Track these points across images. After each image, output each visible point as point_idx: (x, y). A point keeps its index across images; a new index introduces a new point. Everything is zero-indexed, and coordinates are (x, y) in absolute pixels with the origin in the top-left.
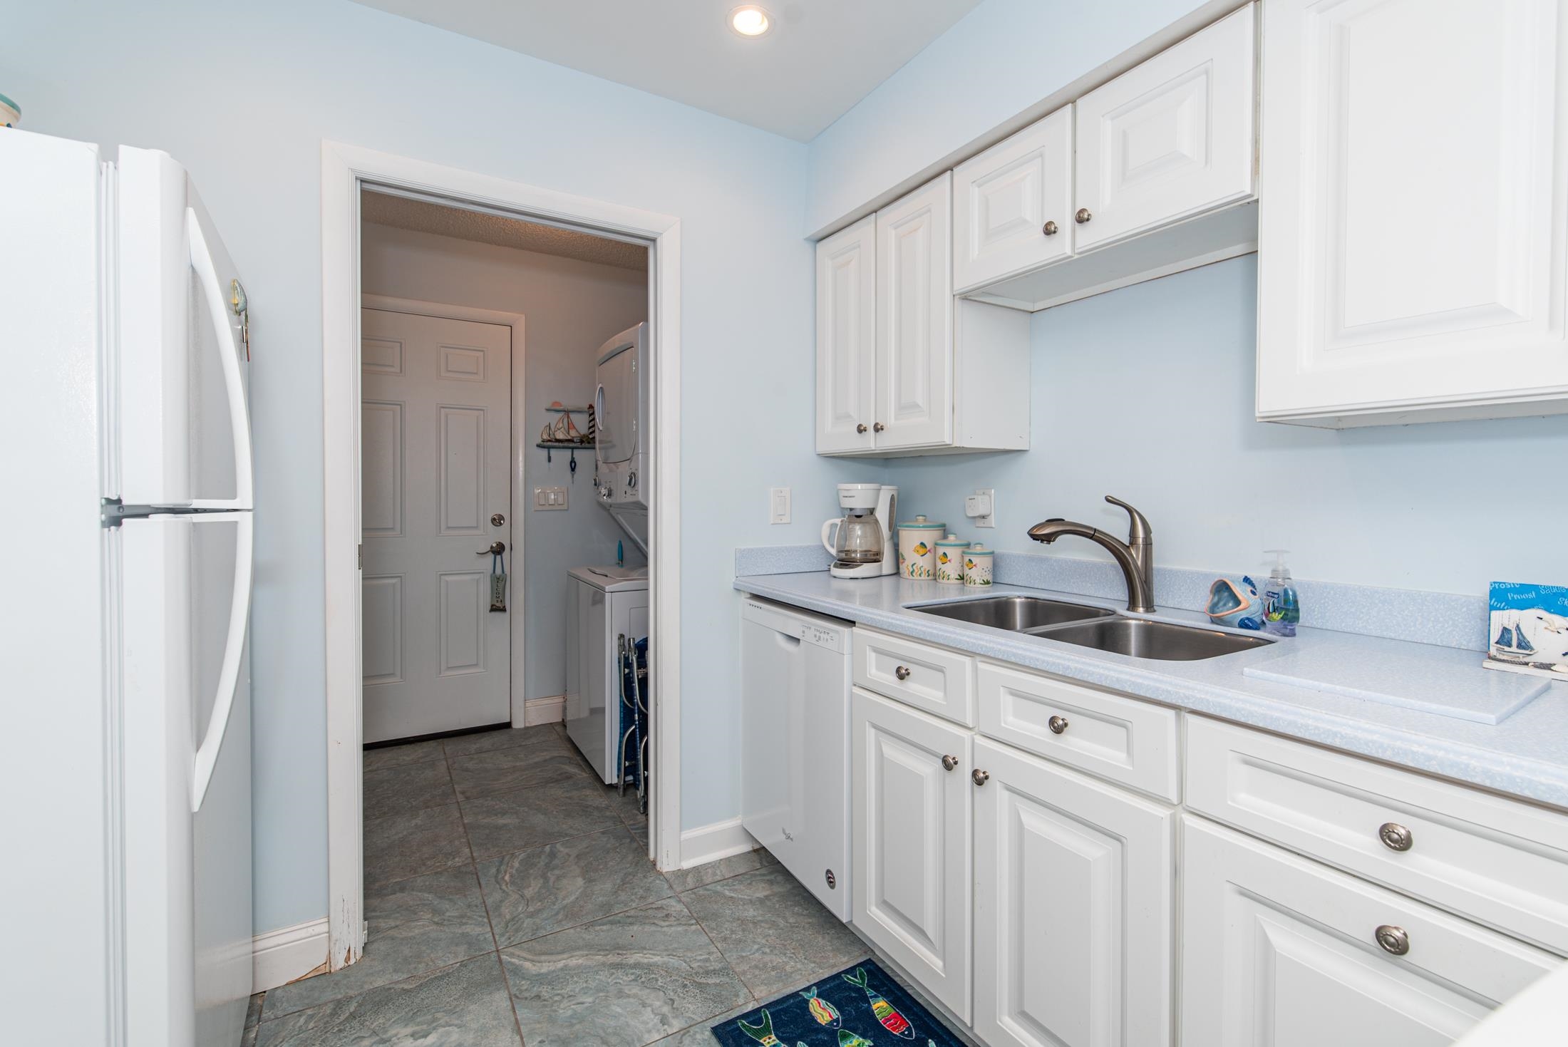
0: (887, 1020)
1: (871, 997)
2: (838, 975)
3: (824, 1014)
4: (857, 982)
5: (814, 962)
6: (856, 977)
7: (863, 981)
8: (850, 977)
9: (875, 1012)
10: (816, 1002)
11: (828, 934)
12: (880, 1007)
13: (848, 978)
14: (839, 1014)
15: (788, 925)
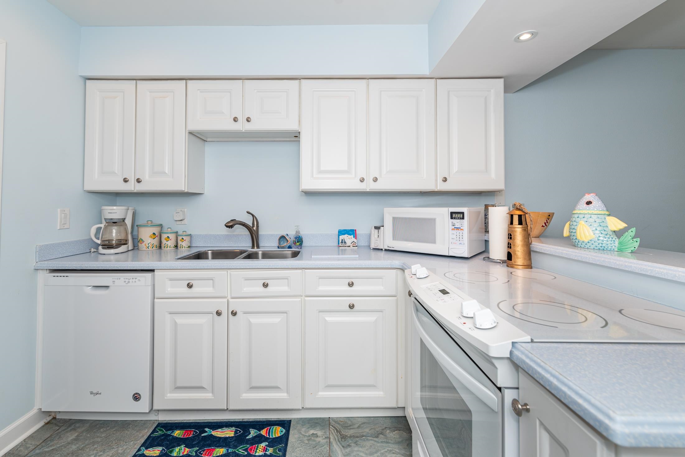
0: (184, 436)
1: (171, 433)
2: (149, 437)
3: (155, 452)
4: (160, 433)
5: (132, 441)
6: (158, 432)
7: (163, 431)
8: (155, 434)
9: (177, 436)
10: (148, 451)
11: (129, 428)
12: (177, 433)
13: (155, 435)
14: (162, 447)
15: (103, 438)
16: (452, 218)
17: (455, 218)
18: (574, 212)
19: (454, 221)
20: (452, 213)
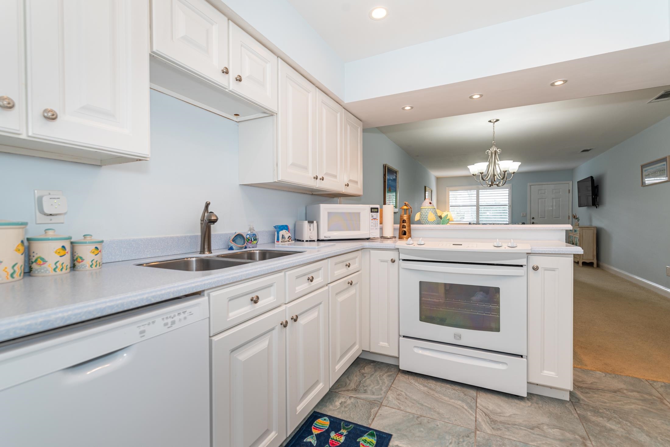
16: (371, 212)
17: (373, 212)
18: (421, 208)
19: (373, 214)
20: (372, 208)
